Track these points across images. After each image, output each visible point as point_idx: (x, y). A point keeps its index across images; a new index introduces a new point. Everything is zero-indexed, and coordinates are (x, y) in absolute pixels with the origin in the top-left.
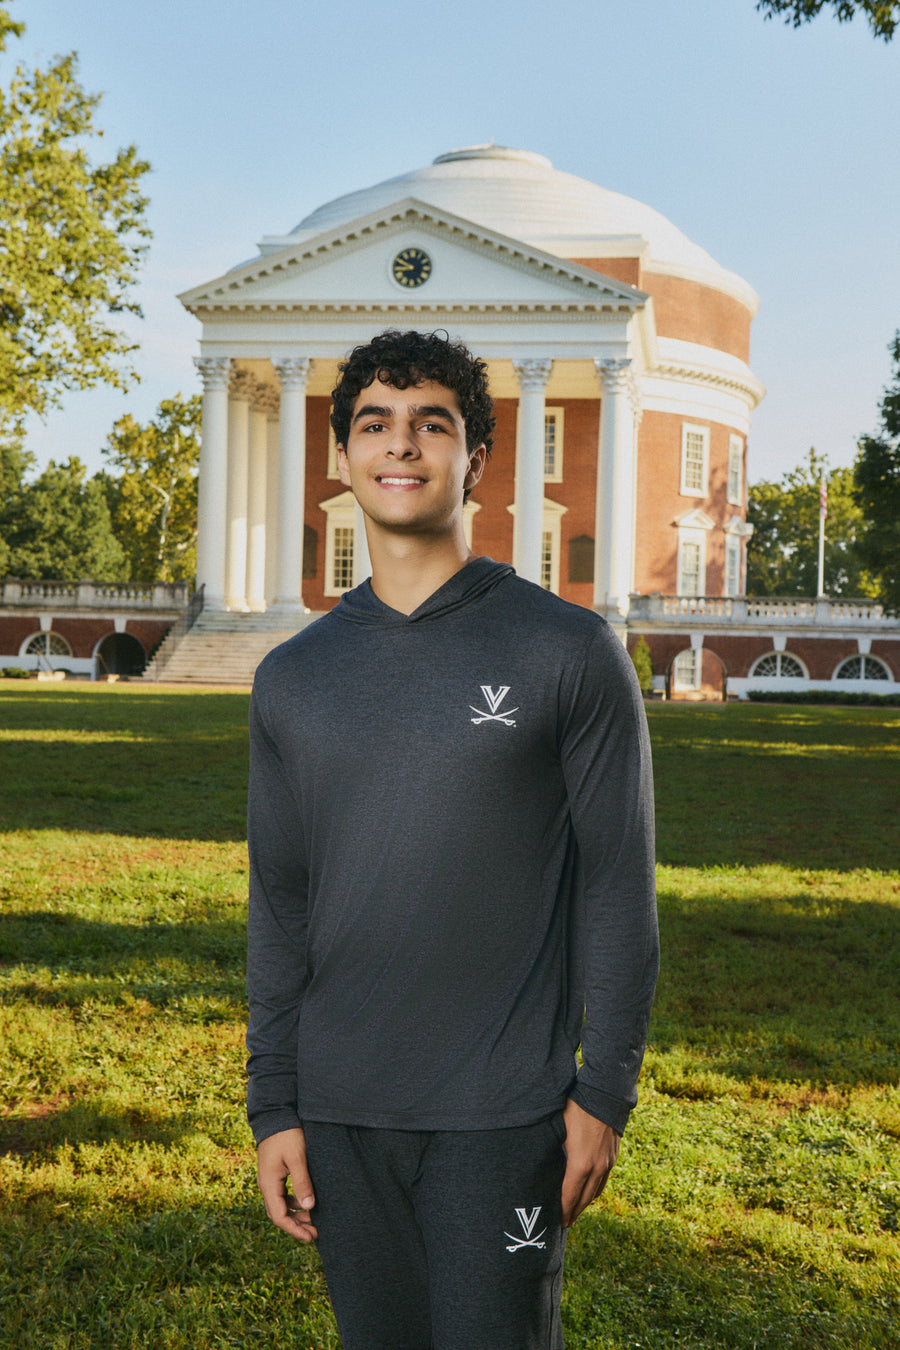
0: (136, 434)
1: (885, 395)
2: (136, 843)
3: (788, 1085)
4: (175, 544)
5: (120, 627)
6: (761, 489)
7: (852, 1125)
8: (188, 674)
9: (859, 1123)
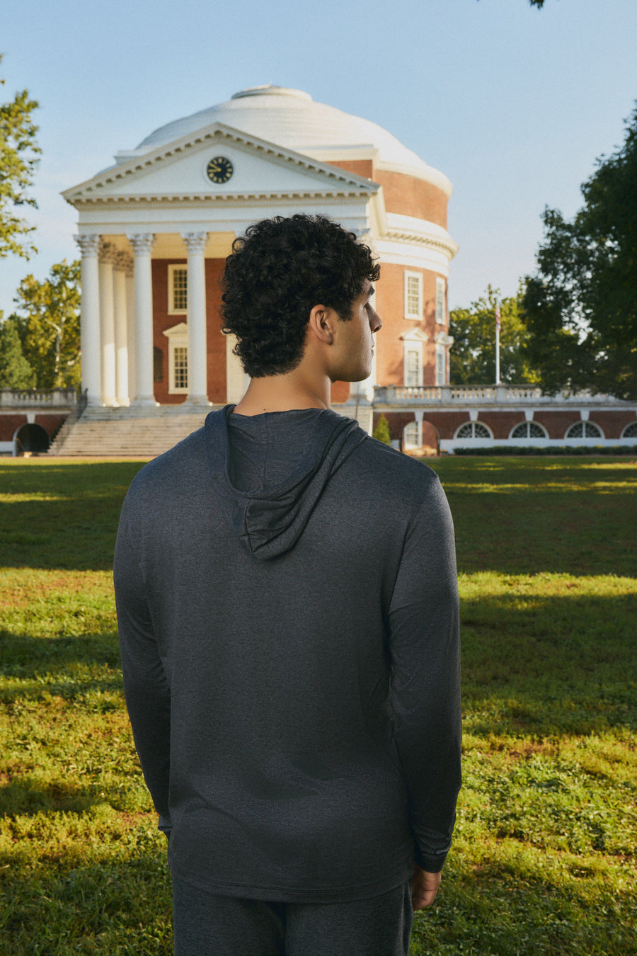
0: (36, 288)
1: (539, 249)
2: (48, 575)
3: (515, 739)
4: (66, 362)
5: (31, 419)
6: (457, 313)
7: (563, 768)
8: (77, 450)
9: (567, 766)
